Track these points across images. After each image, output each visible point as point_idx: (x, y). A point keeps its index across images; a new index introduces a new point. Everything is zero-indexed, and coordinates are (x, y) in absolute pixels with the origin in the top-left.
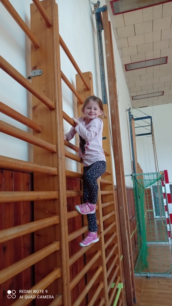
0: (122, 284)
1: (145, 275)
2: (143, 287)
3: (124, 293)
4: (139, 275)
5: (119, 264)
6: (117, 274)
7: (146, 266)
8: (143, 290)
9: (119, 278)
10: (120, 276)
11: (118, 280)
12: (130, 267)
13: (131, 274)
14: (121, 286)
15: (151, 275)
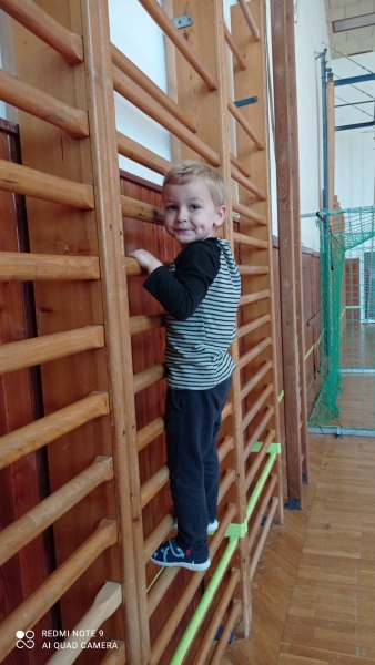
0: (279, 445)
1: (333, 431)
2: (325, 453)
3: (282, 464)
4: (318, 430)
5: (273, 404)
6: (268, 425)
7: (336, 415)
8: (325, 460)
9: (272, 432)
10: (274, 428)
11: (271, 437)
12: (299, 412)
13: (300, 425)
14: (275, 449)
15: (345, 432)
